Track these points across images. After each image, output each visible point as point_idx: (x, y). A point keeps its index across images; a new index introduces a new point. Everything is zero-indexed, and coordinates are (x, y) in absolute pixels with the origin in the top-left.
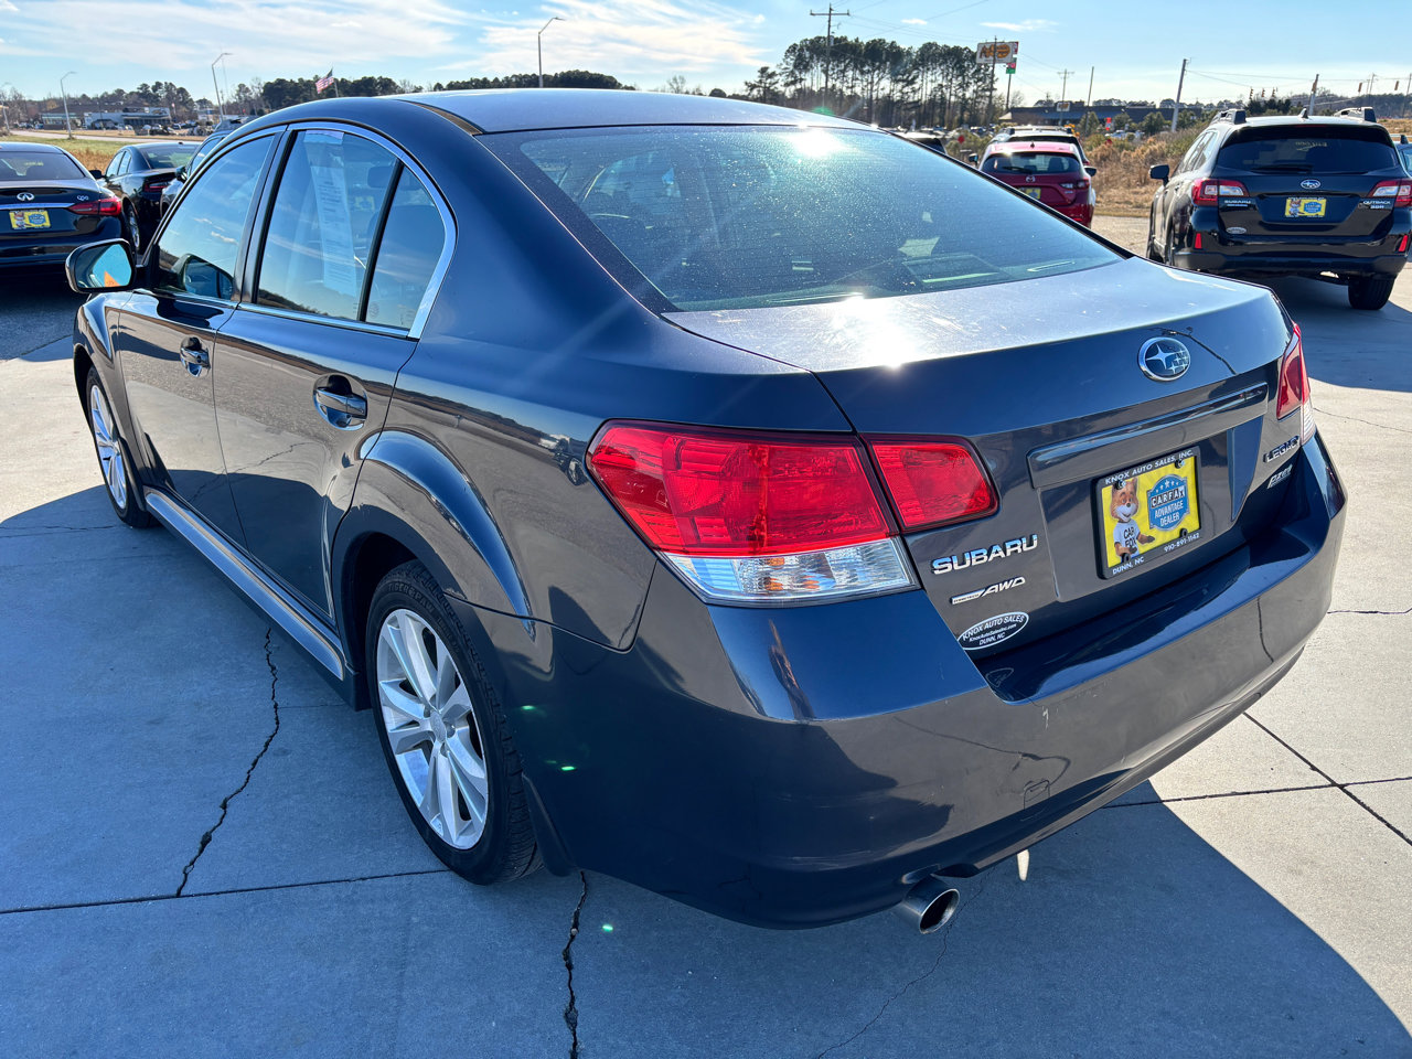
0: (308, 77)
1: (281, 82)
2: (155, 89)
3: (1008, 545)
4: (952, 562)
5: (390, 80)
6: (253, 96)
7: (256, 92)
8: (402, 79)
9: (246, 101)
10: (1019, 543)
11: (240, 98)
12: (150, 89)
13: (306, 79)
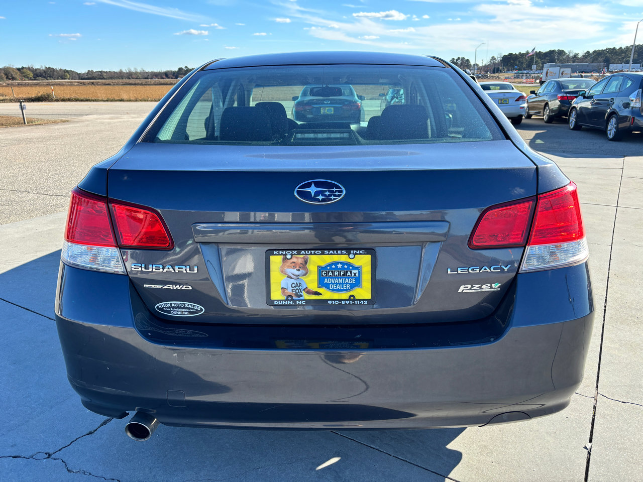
0: (523, 51)
1: (511, 55)
2: (457, 60)
3: (176, 267)
4: (141, 267)
5: (563, 51)
6: (497, 62)
7: (498, 59)
8: (569, 50)
9: (493, 63)
10: (184, 268)
11: (491, 63)
12: (455, 60)
13: (522, 52)
